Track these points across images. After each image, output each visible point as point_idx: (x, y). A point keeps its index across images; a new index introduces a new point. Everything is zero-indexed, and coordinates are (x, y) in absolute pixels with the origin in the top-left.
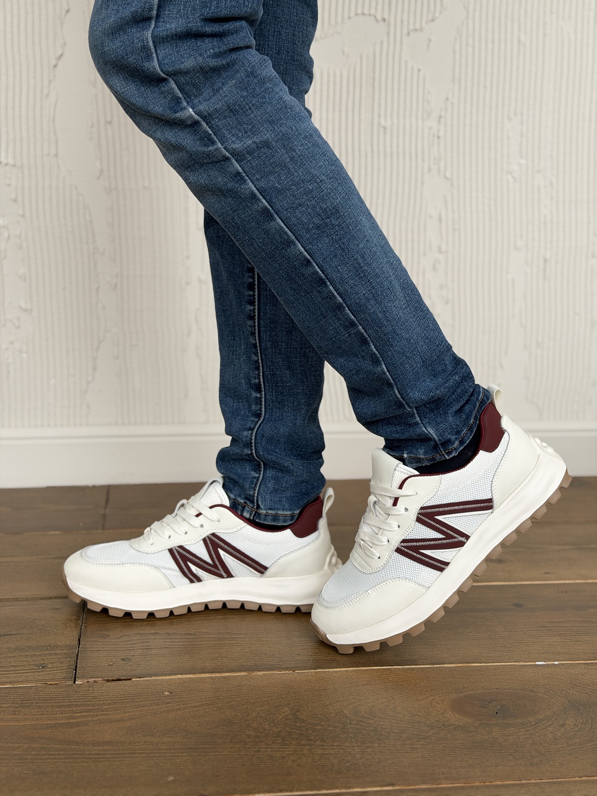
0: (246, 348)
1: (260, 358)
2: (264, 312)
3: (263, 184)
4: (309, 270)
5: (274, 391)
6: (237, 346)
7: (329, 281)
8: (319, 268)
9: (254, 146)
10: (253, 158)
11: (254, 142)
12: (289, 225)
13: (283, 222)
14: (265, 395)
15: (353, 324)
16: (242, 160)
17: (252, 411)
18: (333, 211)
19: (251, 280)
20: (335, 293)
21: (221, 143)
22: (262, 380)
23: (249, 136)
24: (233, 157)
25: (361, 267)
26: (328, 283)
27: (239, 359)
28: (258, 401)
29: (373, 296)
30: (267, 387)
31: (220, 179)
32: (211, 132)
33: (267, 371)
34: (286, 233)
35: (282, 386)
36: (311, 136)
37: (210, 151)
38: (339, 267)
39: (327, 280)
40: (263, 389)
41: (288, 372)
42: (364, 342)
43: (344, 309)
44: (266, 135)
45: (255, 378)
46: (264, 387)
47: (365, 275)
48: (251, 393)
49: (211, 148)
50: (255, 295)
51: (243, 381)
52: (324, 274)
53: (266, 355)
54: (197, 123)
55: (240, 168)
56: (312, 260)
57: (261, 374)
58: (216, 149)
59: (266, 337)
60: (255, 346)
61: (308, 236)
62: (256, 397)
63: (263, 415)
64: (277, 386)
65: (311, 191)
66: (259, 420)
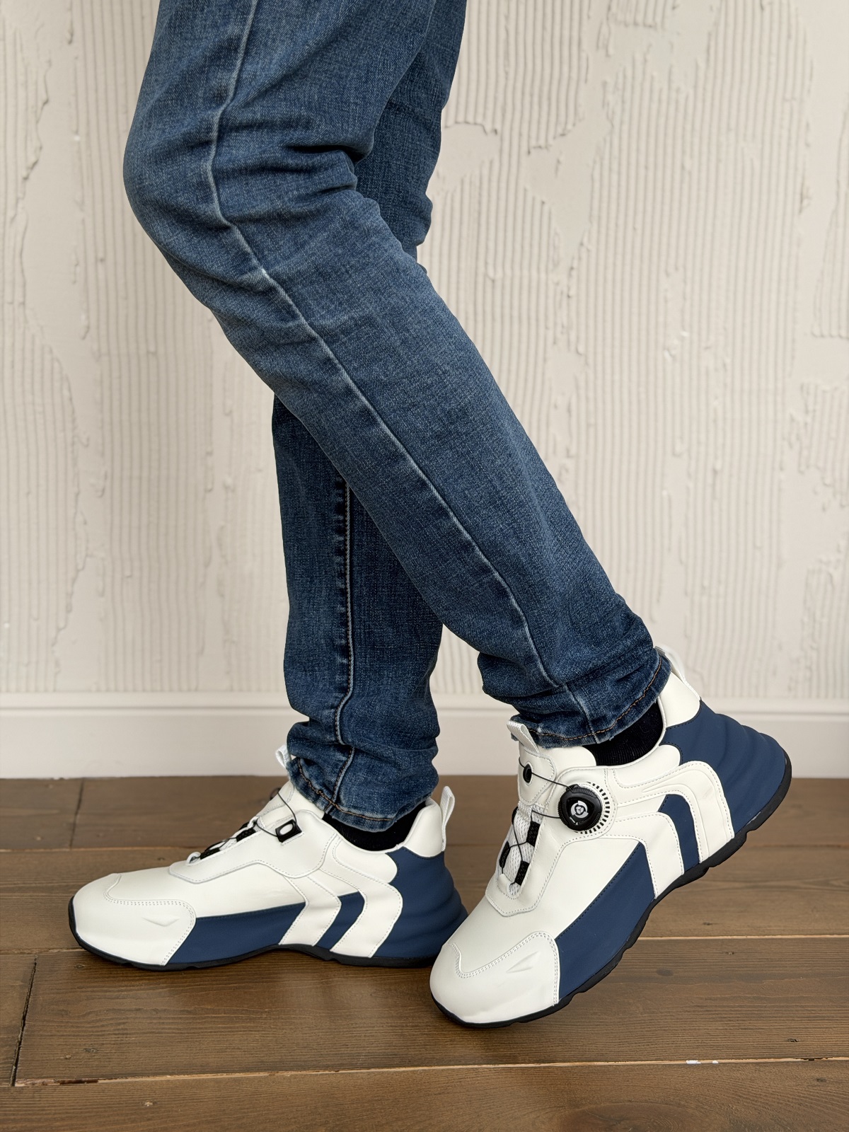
0: (329, 594)
1: (349, 610)
2: (358, 545)
3: (362, 375)
4: (426, 495)
5: (368, 656)
6: (315, 590)
7: (452, 511)
8: (439, 493)
9: (351, 323)
10: (350, 339)
11: (353, 318)
12: (398, 432)
13: (389, 428)
14: (354, 661)
15: (485, 570)
16: (335, 342)
17: (335, 682)
18: (460, 414)
19: (340, 500)
20: (461, 527)
21: (305, 318)
22: (351, 641)
23: (345, 309)
24: (322, 337)
25: (497, 492)
26: (451, 514)
27: (318, 610)
28: (345, 669)
29: (515, 533)
30: (358, 650)
31: (302, 367)
32: (291, 303)
33: (360, 628)
34: (393, 443)
35: (381, 649)
36: (432, 309)
37: (290, 328)
38: (466, 492)
39: (449, 510)
40: (352, 653)
41: (390, 629)
42: (502, 593)
43: (473, 549)
44: (368, 308)
45: (341, 638)
46: (354, 650)
47: (502, 504)
48: (335, 658)
49: (291, 324)
50: (346, 521)
51: (323, 641)
52: (444, 500)
53: (360, 606)
54: (272, 289)
55: (331, 352)
56: (428, 482)
57: (350, 633)
58: (299, 326)
59: (361, 580)
60: (343, 592)
61: (423, 448)
62: (342, 664)
63: (351, 689)
64: (373, 648)
65: (429, 387)
66: (346, 695)
